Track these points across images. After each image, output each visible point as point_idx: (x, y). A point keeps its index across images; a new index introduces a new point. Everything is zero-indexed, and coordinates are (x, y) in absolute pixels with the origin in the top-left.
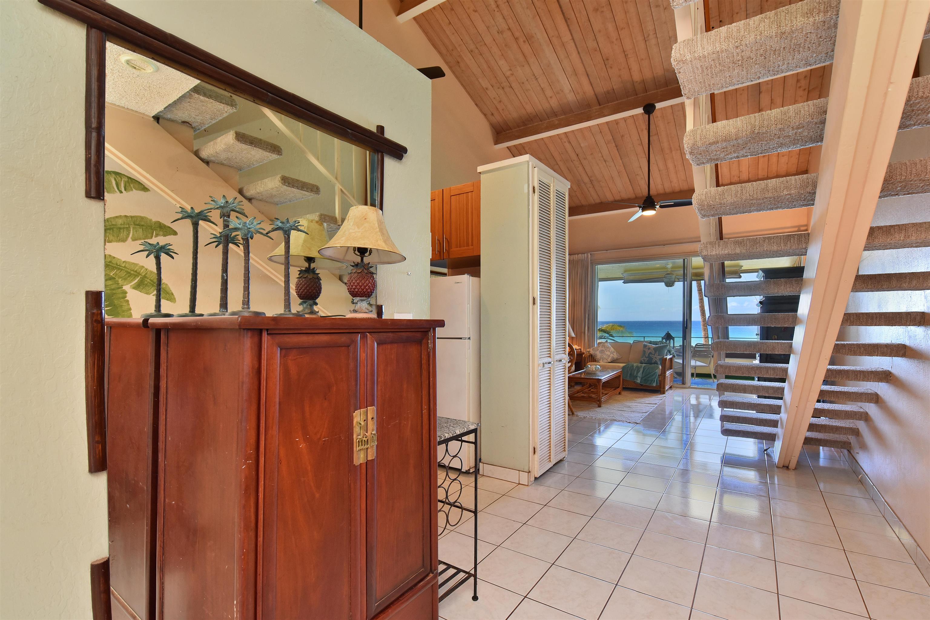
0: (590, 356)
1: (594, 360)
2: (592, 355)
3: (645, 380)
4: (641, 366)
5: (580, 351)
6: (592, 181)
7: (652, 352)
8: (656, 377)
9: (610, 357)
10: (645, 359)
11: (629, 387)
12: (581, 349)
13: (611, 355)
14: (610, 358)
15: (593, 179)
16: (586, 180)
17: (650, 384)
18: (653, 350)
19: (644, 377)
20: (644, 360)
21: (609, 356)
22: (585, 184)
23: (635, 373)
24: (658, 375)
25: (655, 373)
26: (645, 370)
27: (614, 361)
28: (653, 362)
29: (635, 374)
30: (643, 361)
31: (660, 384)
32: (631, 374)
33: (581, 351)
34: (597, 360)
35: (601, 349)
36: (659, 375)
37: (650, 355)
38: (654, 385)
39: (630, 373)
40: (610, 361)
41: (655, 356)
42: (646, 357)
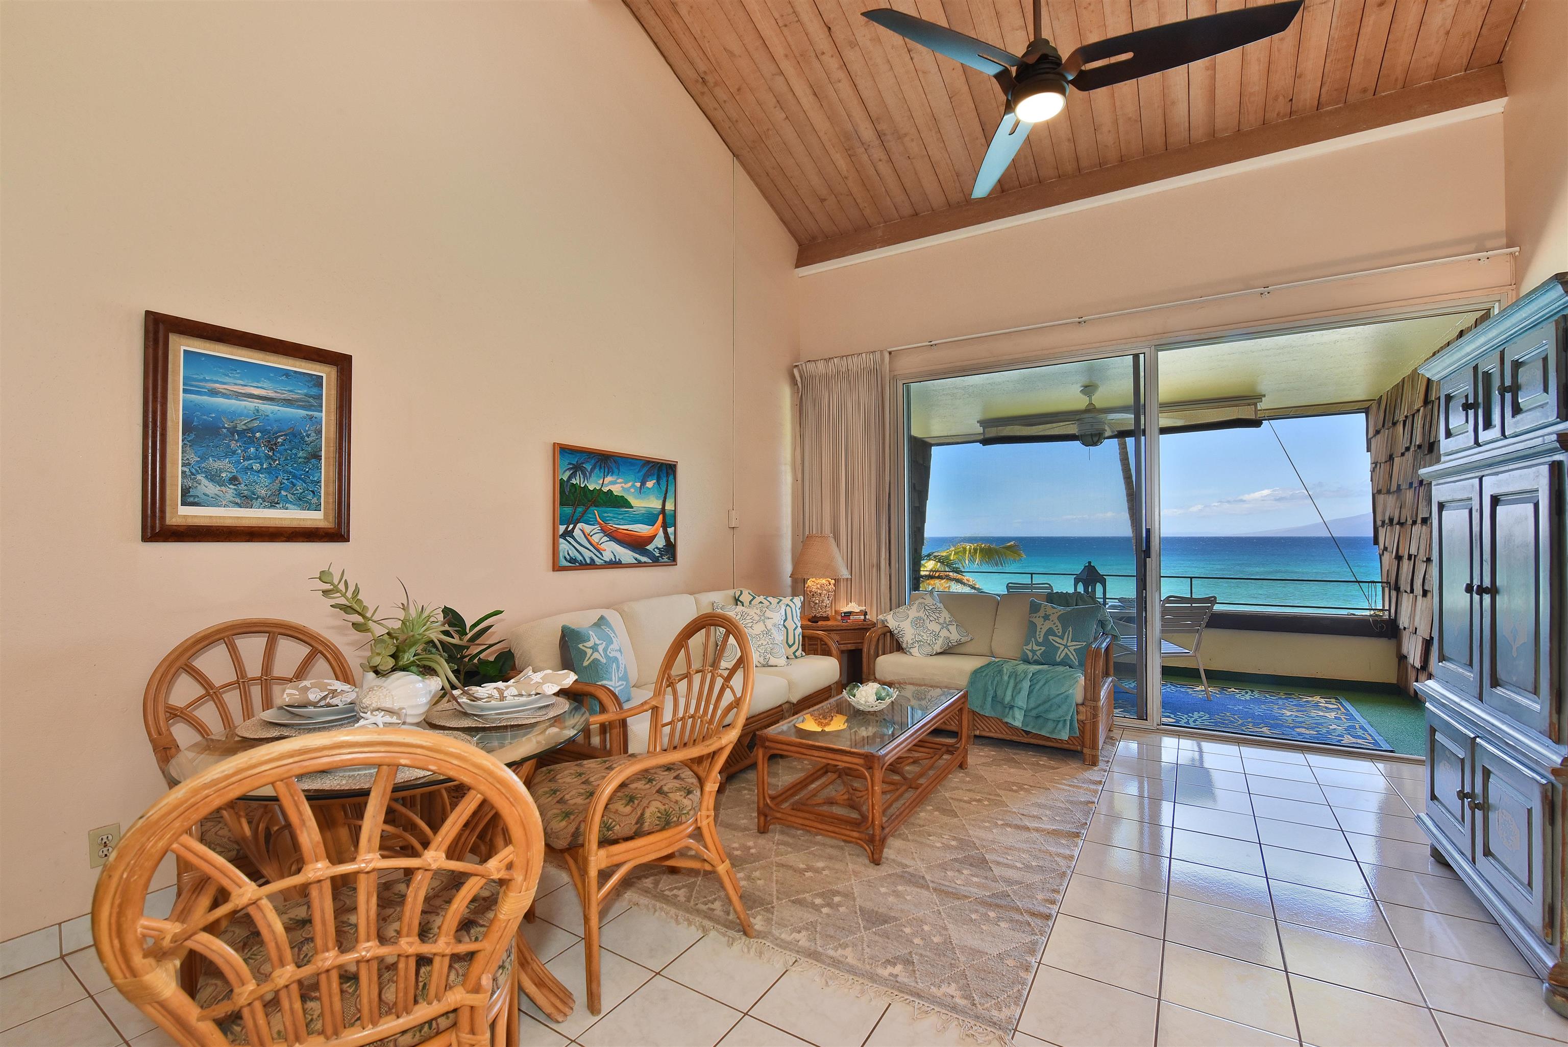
0: (885, 634)
1: (898, 647)
2: (890, 632)
3: (1038, 717)
4: (1026, 673)
5: (862, 617)
6: (885, 134)
7: (1055, 629)
8: (1069, 710)
9: (941, 640)
10: (1035, 648)
11: (991, 735)
12: (865, 614)
13: (944, 633)
14: (940, 642)
15: (883, 126)
16: (867, 133)
17: (1052, 732)
18: (1058, 623)
19: (1035, 708)
20: (1033, 652)
21: (937, 636)
22: (867, 147)
23: (1009, 693)
24: (1074, 705)
25: (1067, 697)
26: (1038, 687)
27: (950, 648)
28: (1058, 660)
29: (1008, 698)
30: (1030, 654)
31: (1082, 732)
32: (995, 697)
33: (864, 620)
34: (904, 646)
35: (917, 615)
36: (1077, 705)
37: (1050, 637)
38: (1065, 736)
39: (991, 693)
40: (939, 651)
41: (1064, 642)
42: (1038, 644)
